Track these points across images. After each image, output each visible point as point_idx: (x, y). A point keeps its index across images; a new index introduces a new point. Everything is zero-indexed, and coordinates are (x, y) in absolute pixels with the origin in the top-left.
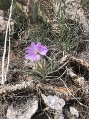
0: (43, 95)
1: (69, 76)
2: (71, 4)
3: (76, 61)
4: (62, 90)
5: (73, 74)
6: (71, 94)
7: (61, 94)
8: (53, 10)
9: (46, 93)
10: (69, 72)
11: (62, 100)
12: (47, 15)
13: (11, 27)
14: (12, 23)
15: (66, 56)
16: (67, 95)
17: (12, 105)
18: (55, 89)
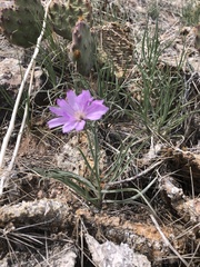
0: (90, 239)
2: (175, 47)
3: (181, 155)
4: (142, 230)
5: (173, 190)
6: (167, 243)
7: (140, 241)
8: (130, 51)
9: (99, 234)
10: (163, 183)
11: (143, 259)
12: (118, 62)
13: (34, 80)
16: (157, 245)
17: (5, 259)
18: (125, 226)
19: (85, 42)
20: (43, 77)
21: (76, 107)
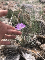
0: (23, 53)
1: (37, 43)
2: (38, 18)
8: (29, 19)
10: (37, 42)
12: (27, 21)
13: (11, 24)
14: (12, 23)
15: (36, 36)
16: (36, 54)
18: (29, 50)
19: (21, 17)
20: (12, 24)
21: (20, 26)
